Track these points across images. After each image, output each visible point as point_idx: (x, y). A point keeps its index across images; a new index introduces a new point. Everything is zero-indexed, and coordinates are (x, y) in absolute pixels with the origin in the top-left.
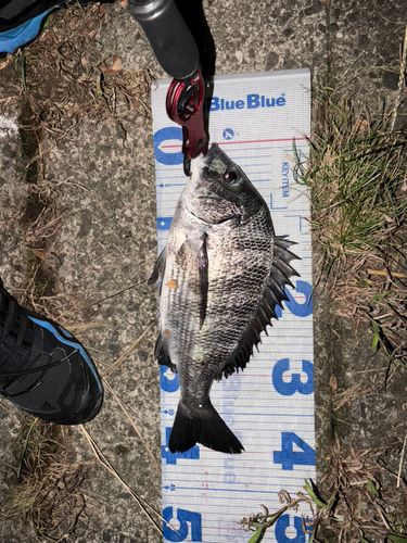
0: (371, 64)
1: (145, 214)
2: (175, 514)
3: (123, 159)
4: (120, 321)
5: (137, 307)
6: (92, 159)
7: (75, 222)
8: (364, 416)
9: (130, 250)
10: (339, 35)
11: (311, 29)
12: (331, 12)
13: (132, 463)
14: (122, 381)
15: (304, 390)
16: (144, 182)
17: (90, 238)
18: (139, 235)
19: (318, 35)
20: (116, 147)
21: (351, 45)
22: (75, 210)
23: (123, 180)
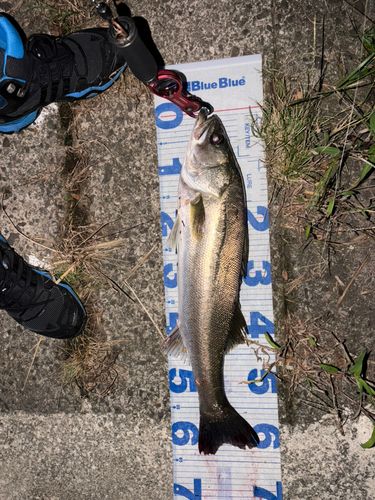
0: (304, 51)
1: (150, 164)
2: (178, 373)
3: (133, 126)
4: (135, 240)
5: (146, 230)
6: (111, 127)
7: (101, 172)
8: (307, 297)
9: (140, 190)
10: (281, 32)
11: (261, 29)
12: (275, 16)
13: (147, 339)
14: (138, 282)
15: (264, 282)
16: (148, 141)
17: (111, 183)
18: (146, 179)
19: (266, 33)
20: (128, 118)
21: (290, 39)
22: (100, 164)
23: (133, 141)
